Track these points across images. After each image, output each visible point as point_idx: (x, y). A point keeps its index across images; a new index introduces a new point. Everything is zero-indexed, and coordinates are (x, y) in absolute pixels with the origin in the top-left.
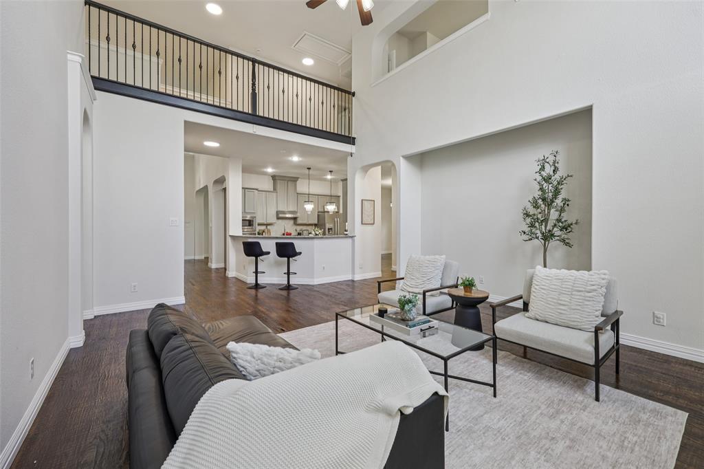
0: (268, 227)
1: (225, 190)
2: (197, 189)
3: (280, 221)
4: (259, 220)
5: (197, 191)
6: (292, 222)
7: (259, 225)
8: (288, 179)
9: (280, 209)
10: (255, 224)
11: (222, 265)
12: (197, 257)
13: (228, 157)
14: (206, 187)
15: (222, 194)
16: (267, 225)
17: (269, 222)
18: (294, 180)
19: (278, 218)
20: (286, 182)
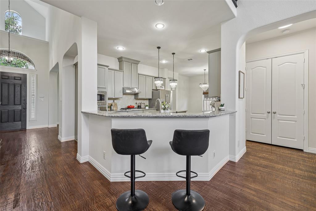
0: (115, 101)
1: (76, 65)
2: (51, 69)
3: (125, 96)
4: (109, 95)
5: (51, 71)
6: (133, 97)
7: (109, 99)
8: (133, 62)
9: (126, 85)
10: (106, 98)
11: (72, 138)
12: (50, 126)
13: (80, 17)
14: (57, 65)
15: (73, 69)
16: (114, 99)
17: (116, 96)
18: (137, 62)
19: (125, 94)
20: (130, 63)
